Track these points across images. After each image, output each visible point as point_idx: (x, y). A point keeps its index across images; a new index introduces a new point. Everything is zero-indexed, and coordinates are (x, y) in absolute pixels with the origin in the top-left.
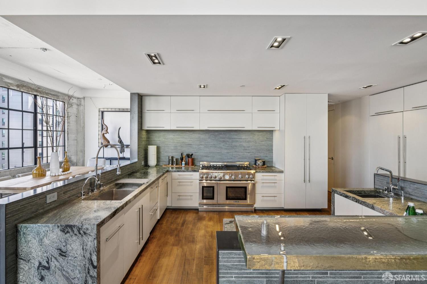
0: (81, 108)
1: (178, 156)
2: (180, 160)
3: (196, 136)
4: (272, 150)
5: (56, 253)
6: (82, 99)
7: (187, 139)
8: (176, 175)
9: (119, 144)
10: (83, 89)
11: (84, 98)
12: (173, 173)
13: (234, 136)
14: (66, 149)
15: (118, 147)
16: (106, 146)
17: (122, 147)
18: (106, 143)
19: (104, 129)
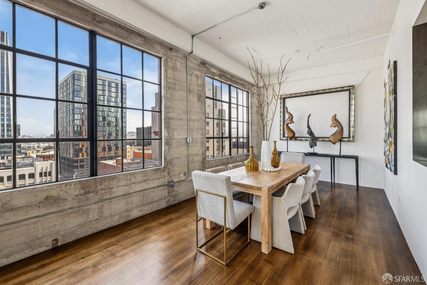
6: (262, 88)
9: (308, 136)
14: (250, 141)
15: (306, 140)
16: (291, 139)
17: (313, 140)
18: (291, 135)
19: (289, 117)
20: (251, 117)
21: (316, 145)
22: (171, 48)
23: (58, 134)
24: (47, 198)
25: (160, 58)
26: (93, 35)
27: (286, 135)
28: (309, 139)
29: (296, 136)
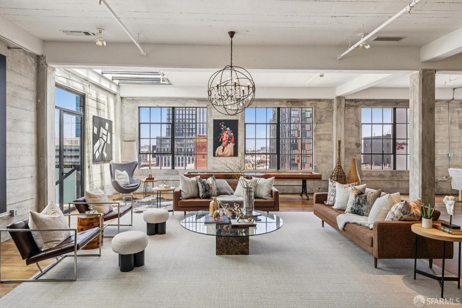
24: (381, 175)
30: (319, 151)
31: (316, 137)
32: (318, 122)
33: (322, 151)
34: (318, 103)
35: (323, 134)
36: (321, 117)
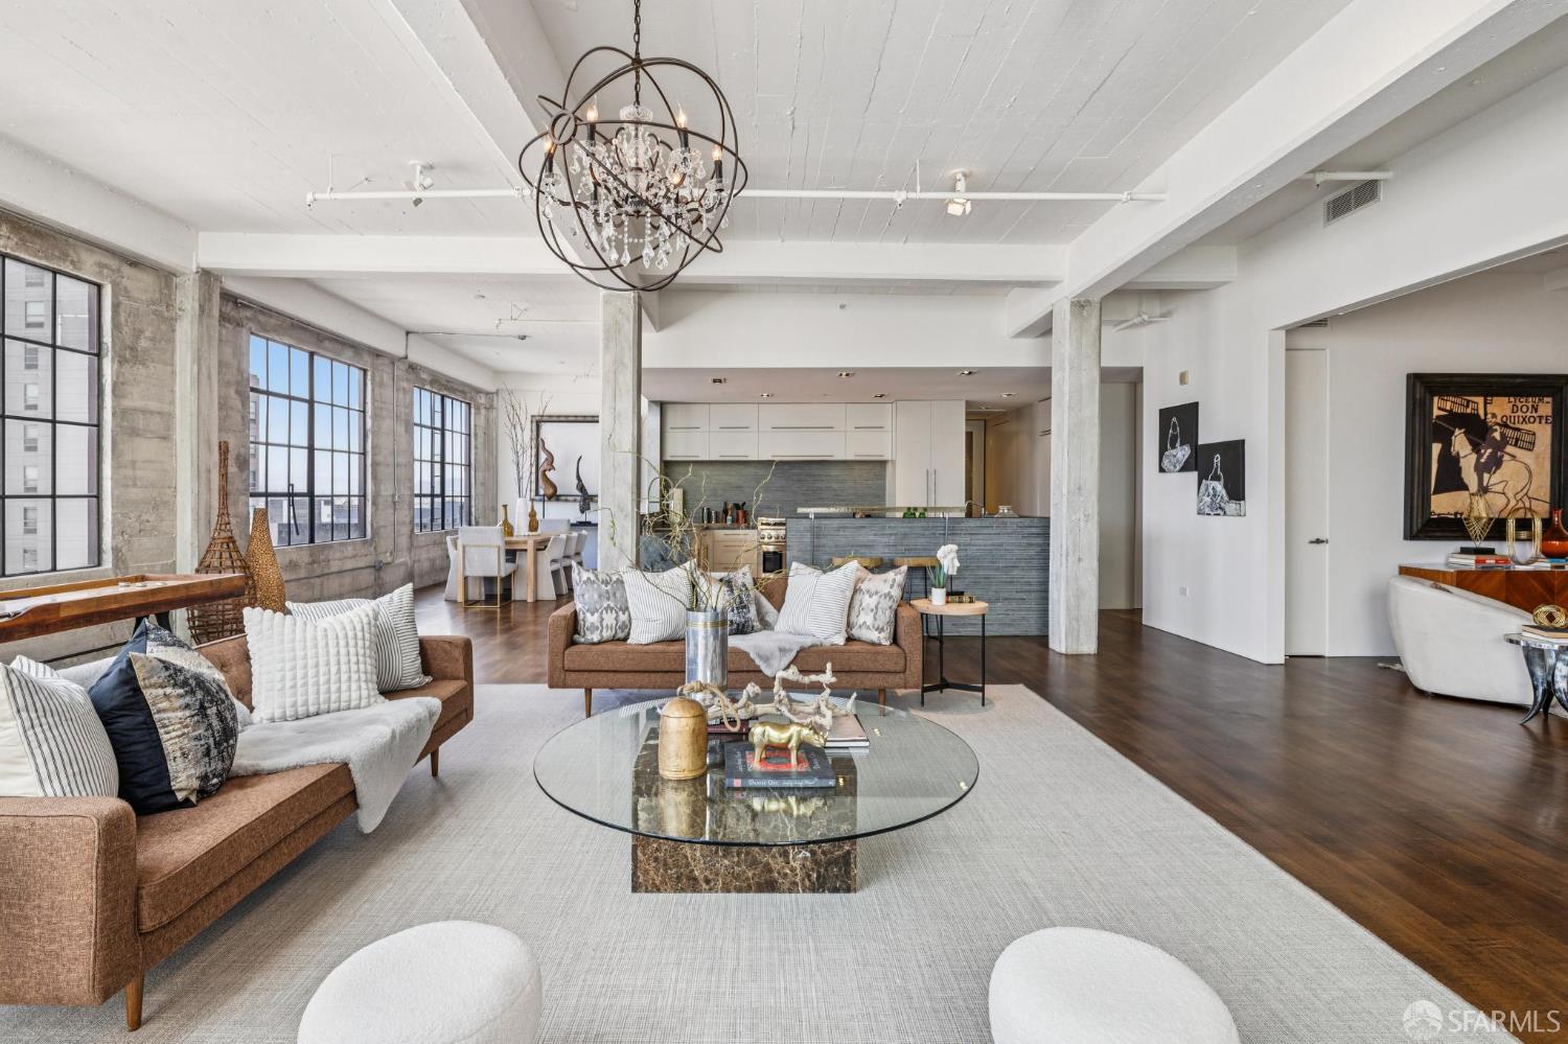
0: (493, 415)
1: (717, 507)
2: (721, 515)
3: (751, 470)
4: (884, 495)
5: (658, 559)
6: (493, 395)
7: (732, 477)
8: (720, 534)
9: (578, 493)
10: (497, 373)
11: (497, 392)
12: (717, 531)
13: (815, 470)
14: (473, 503)
15: (575, 501)
16: (550, 498)
17: (584, 500)
18: (551, 491)
19: (547, 459)
20: (476, 454)
21: (589, 509)
22: (377, 354)
23: (290, 485)
24: (291, 562)
25: (365, 371)
26: (312, 354)
27: (542, 492)
28: (579, 498)
29: (558, 493)
30: (130, 483)
31: (119, 420)
32: (128, 356)
33: (139, 483)
34: (126, 270)
35: (144, 411)
36: (137, 334)
